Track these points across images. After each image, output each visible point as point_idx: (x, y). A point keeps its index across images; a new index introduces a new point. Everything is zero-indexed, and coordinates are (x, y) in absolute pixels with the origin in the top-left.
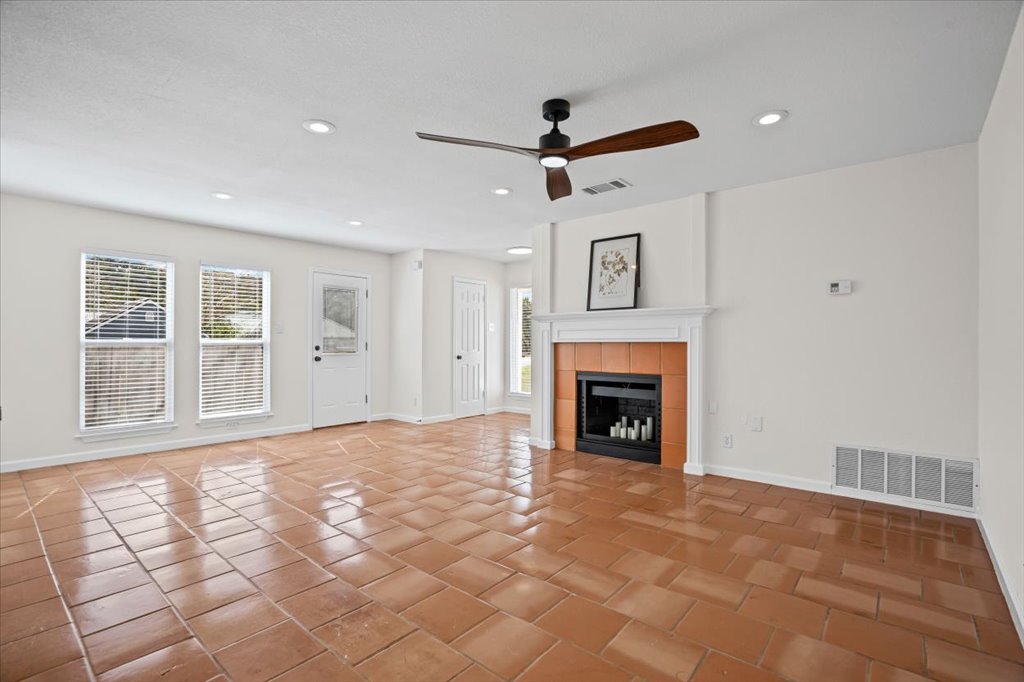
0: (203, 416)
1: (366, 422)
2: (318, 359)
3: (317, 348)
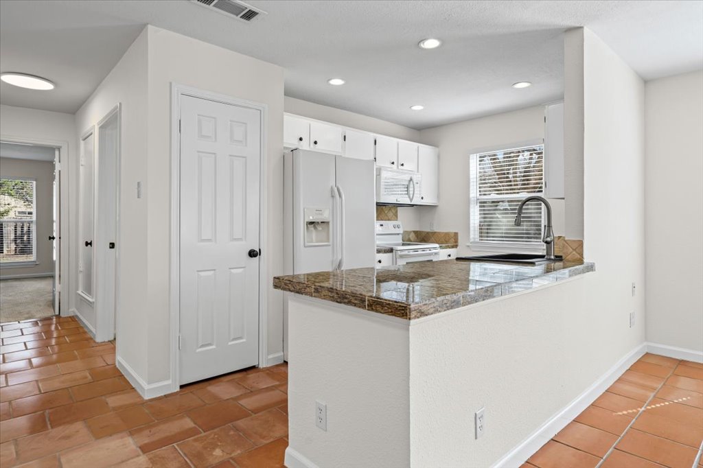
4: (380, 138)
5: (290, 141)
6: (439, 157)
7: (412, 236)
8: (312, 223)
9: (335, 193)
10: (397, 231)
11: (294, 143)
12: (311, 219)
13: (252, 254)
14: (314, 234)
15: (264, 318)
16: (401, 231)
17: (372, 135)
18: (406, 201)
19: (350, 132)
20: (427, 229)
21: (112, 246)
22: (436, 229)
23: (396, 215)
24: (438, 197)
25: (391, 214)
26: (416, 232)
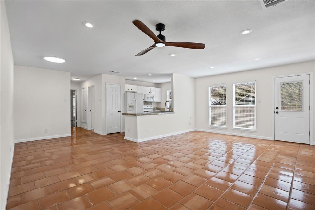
0: (234, 127)
1: (309, 145)
2: (277, 113)
3: (277, 108)
4: (146, 87)
5: (126, 90)
6: (161, 91)
7: (156, 109)
8: (130, 106)
9: (134, 100)
10: (151, 108)
11: (127, 90)
12: (130, 105)
13: (119, 112)
14: (130, 108)
15: (121, 124)
16: (152, 108)
17: (144, 87)
18: (153, 101)
19: (139, 87)
20: (159, 107)
21: (91, 111)
22: (161, 107)
23: (151, 104)
24: (161, 100)
25: (150, 104)
26: (156, 108)
